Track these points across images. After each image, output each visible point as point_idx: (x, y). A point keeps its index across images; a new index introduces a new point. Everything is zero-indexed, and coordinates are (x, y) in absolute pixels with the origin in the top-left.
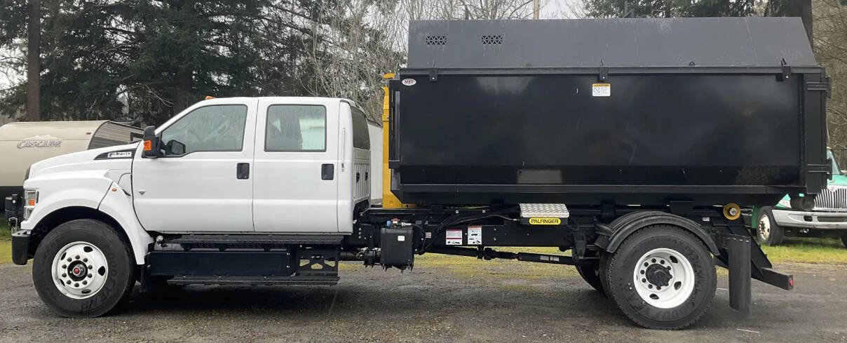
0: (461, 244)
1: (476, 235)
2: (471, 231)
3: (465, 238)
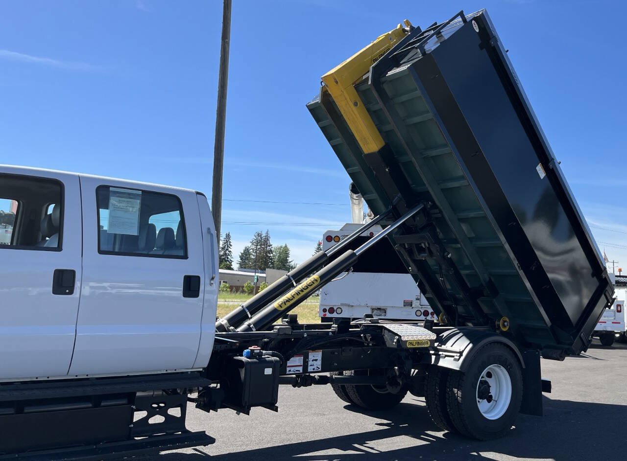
0: (301, 371)
1: (316, 360)
2: (312, 355)
3: (305, 365)
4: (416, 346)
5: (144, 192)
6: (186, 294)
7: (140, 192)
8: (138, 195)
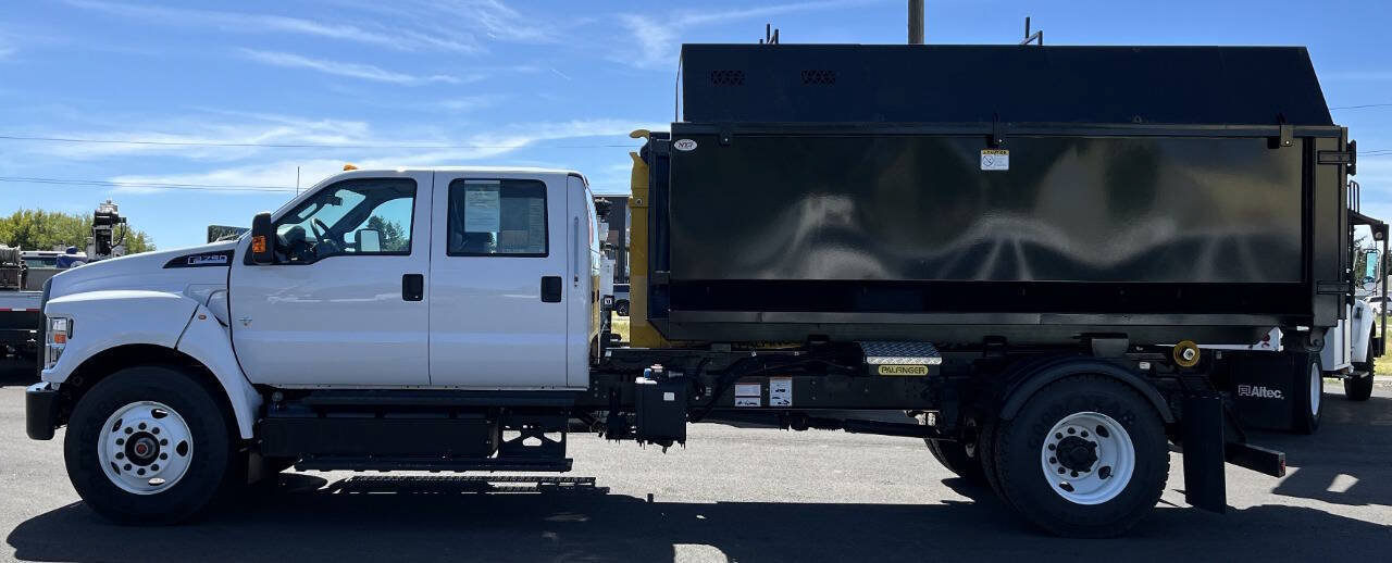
4: (899, 373)
5: (503, 181)
6: (545, 299)
7: (499, 182)
8: (496, 185)
